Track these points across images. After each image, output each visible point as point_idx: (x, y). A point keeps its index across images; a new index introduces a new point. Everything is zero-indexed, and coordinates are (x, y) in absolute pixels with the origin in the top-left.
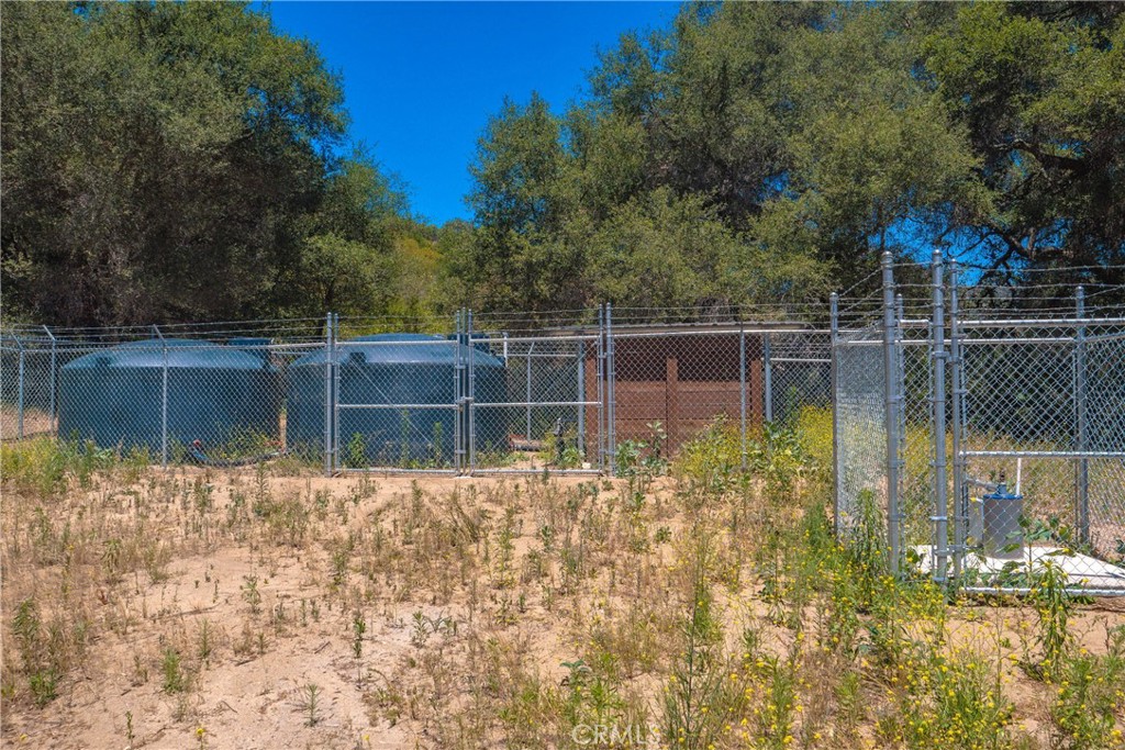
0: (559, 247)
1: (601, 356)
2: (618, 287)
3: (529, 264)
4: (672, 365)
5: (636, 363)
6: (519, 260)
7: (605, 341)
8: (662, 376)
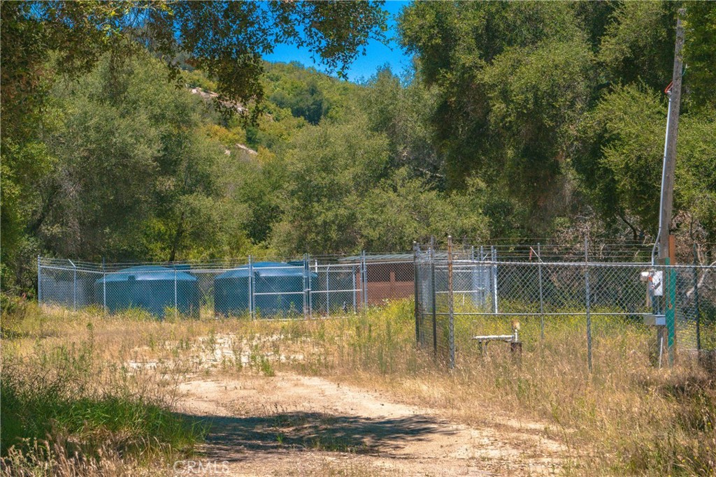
0: (342, 211)
1: (362, 272)
2: (374, 234)
3: (325, 223)
4: (393, 275)
5: (377, 274)
6: (319, 220)
7: (363, 265)
8: (388, 280)
